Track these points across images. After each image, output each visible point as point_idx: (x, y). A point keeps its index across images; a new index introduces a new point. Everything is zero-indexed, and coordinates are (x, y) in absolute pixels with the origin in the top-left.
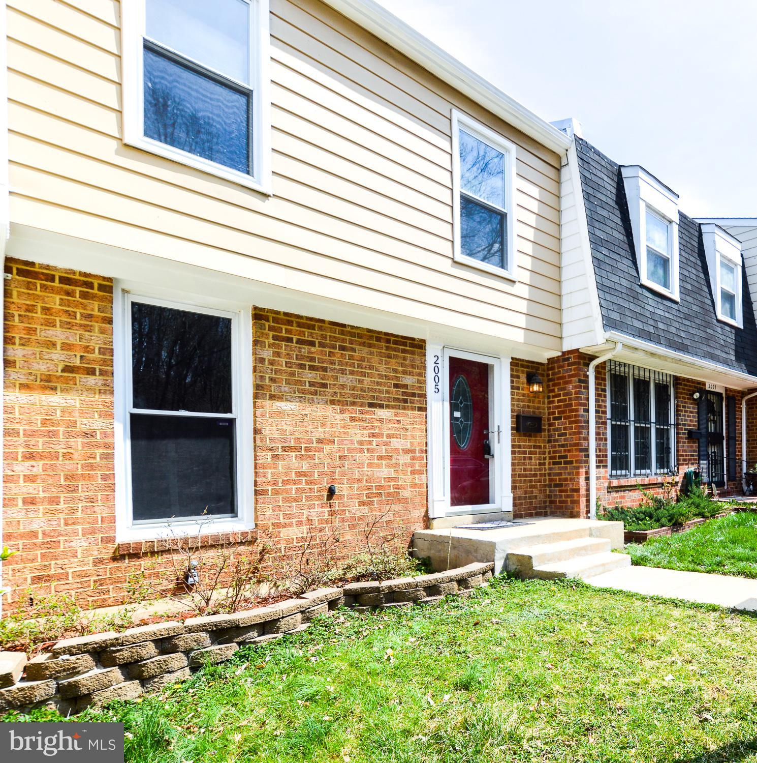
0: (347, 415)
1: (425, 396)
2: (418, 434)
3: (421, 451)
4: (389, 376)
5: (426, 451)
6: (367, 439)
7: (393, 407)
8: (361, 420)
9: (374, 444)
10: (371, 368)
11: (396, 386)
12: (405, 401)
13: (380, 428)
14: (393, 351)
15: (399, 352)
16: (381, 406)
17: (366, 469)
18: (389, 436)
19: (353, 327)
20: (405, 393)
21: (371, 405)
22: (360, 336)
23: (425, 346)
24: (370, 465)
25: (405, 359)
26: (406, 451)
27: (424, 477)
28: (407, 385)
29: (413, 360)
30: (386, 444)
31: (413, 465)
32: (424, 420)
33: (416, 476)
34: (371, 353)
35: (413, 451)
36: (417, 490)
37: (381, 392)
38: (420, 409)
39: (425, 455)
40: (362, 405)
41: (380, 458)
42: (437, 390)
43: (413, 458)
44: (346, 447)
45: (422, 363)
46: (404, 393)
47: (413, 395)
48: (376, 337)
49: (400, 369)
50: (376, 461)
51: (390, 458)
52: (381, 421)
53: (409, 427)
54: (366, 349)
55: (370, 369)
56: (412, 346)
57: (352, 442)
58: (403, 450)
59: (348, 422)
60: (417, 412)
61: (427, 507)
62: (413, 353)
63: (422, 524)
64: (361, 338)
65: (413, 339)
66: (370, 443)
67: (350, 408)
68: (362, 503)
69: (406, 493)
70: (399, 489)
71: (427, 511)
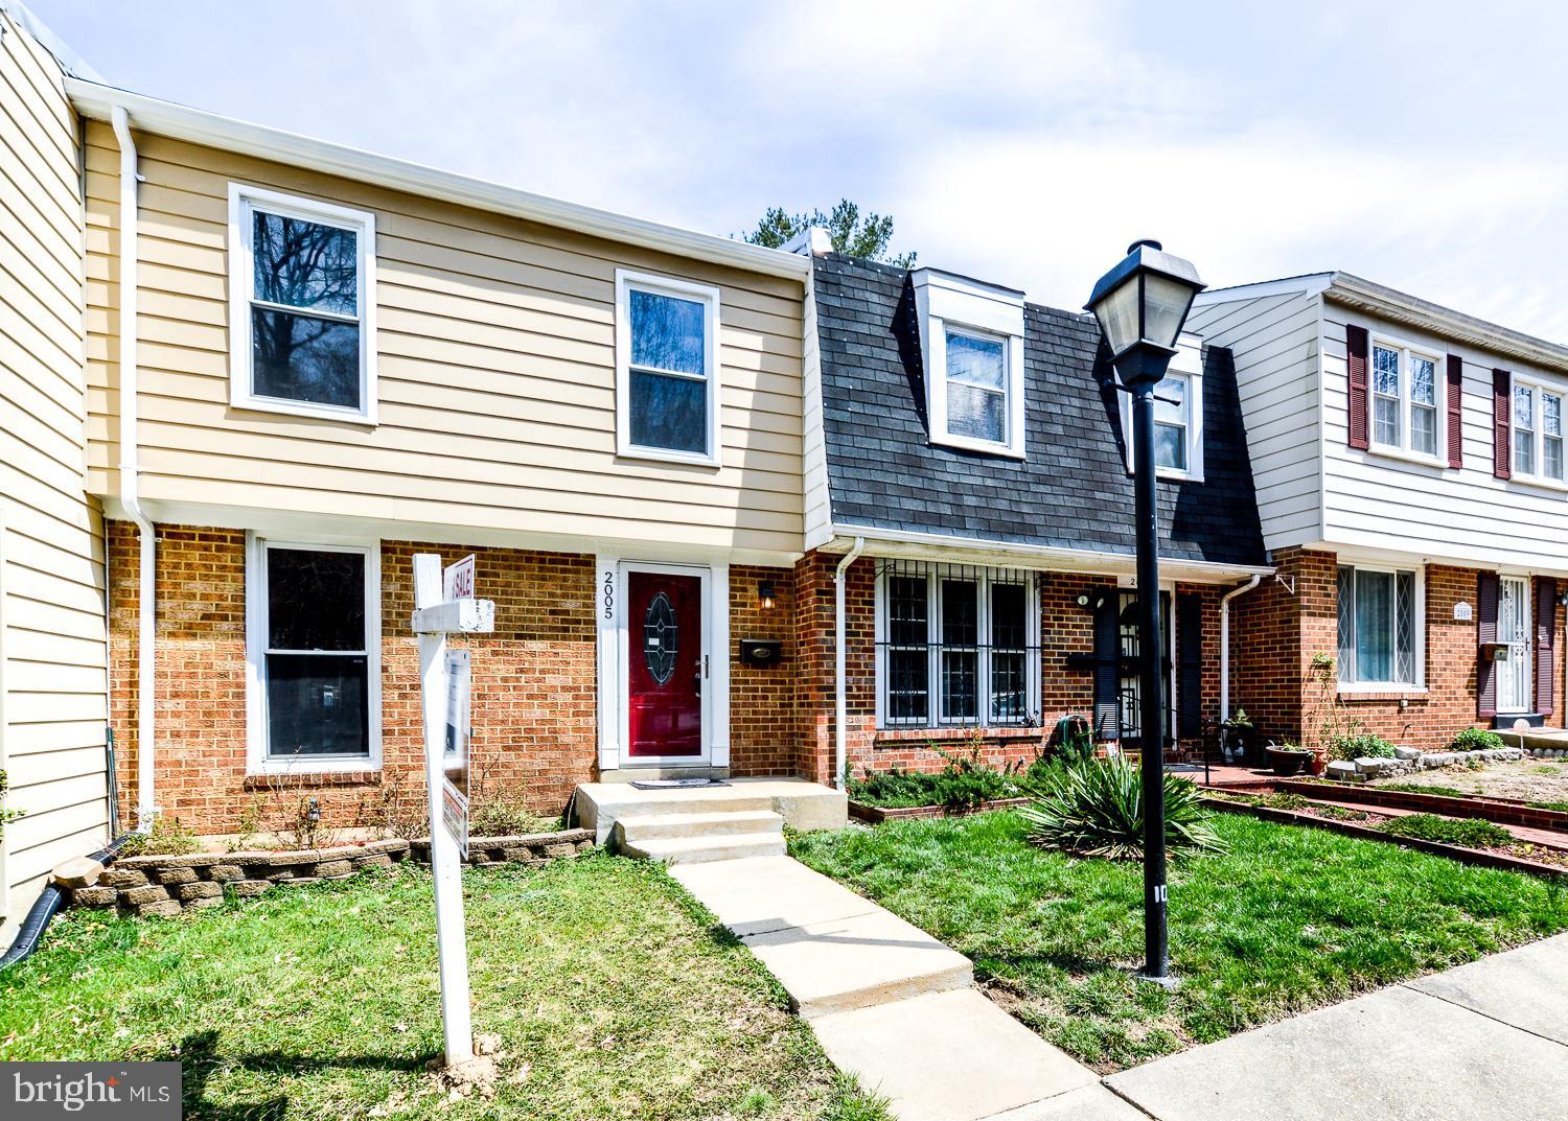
0: (488, 649)
1: (594, 622)
2: (583, 667)
3: (588, 688)
4: (543, 601)
5: (596, 689)
6: (514, 675)
7: (548, 638)
8: (507, 654)
9: (523, 680)
10: (519, 593)
11: (553, 612)
12: (566, 630)
13: (531, 663)
14: (548, 571)
15: (557, 572)
16: (532, 637)
17: (511, 709)
18: (542, 671)
19: (495, 549)
20: (565, 619)
21: (519, 637)
22: (505, 558)
23: (594, 563)
24: (517, 705)
25: (565, 580)
26: (565, 689)
27: (592, 719)
28: (569, 611)
29: (577, 581)
30: (539, 680)
31: (576, 706)
32: (592, 651)
33: (581, 718)
34: (520, 577)
35: (577, 689)
36: (582, 735)
37: (532, 620)
38: (586, 638)
39: (593, 694)
40: (507, 636)
41: (530, 697)
42: (609, 615)
43: (576, 697)
44: (486, 685)
45: (590, 583)
46: (563, 621)
47: (578, 622)
48: (526, 558)
49: (559, 592)
50: (525, 701)
51: (545, 697)
52: (533, 654)
53: (571, 660)
54: (513, 573)
55: (517, 595)
56: (576, 563)
57: (494, 679)
58: (562, 687)
59: (490, 656)
60: (582, 642)
61: (597, 755)
62: (577, 572)
63: (589, 776)
64: (507, 560)
65: (578, 555)
66: (518, 680)
67: (491, 641)
68: (507, 748)
69: (567, 738)
70: (556, 732)
71: (596, 760)
